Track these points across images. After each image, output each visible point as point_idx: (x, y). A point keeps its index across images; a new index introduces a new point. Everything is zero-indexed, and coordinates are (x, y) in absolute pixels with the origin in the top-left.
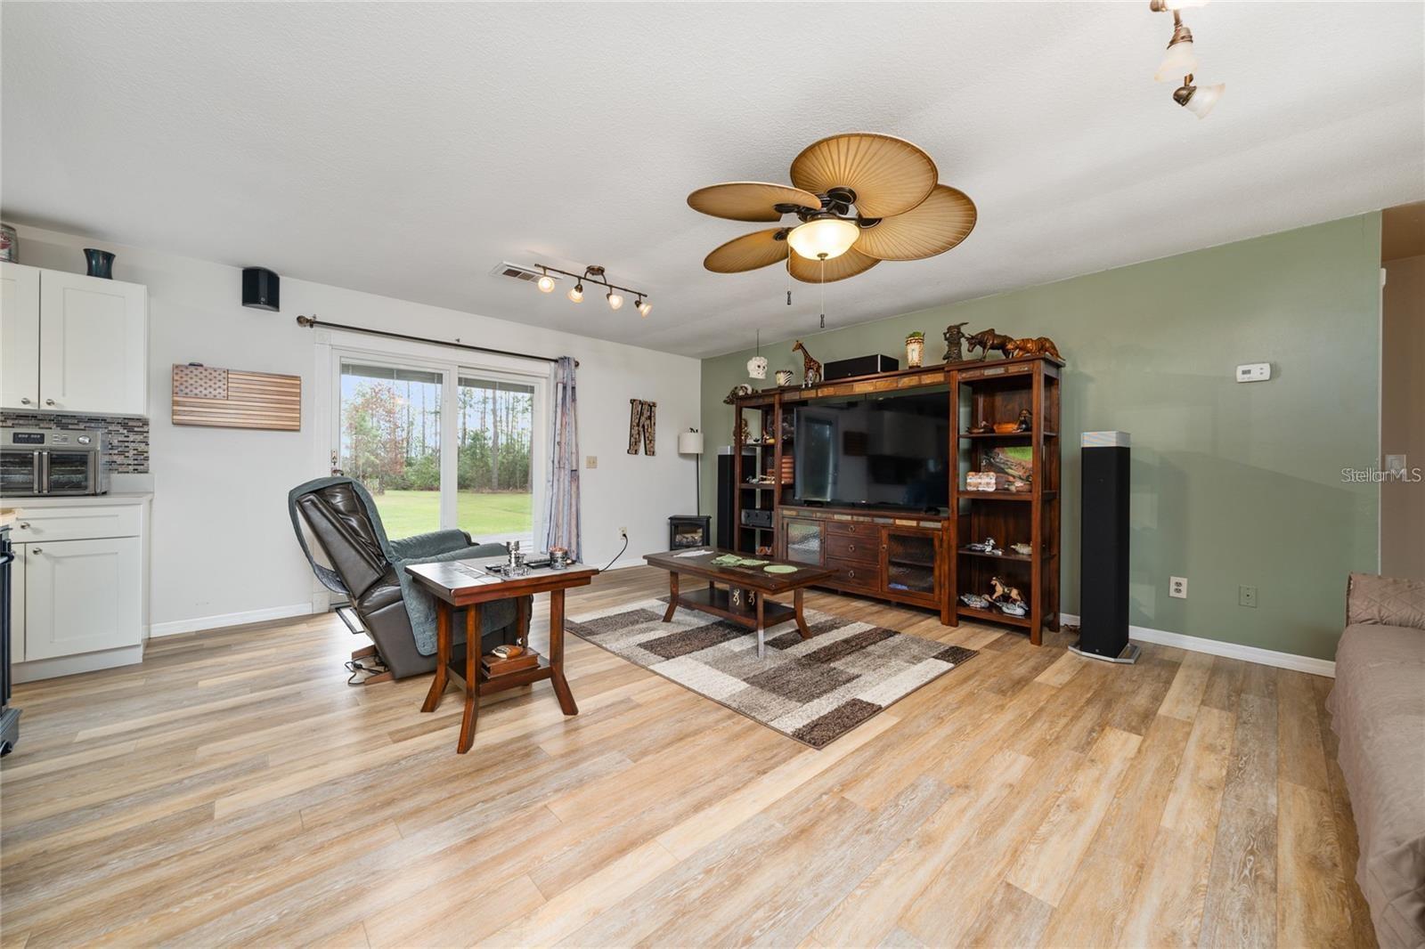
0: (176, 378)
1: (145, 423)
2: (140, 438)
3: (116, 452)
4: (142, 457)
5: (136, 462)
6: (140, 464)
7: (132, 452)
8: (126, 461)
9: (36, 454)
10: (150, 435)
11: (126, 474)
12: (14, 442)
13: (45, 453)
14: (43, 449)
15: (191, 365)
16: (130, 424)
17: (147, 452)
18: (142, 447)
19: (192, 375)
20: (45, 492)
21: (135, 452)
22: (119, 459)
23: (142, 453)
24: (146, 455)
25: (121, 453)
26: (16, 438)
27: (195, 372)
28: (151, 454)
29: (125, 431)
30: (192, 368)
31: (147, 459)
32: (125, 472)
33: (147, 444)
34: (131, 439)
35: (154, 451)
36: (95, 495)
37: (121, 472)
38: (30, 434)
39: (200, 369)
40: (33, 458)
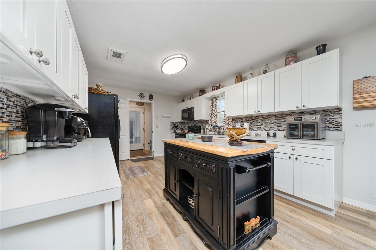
0: (355, 86)
1: (340, 109)
2: (338, 116)
3: (329, 123)
4: (339, 124)
5: (337, 127)
6: (338, 127)
7: (335, 122)
8: (333, 126)
9: (299, 124)
10: (343, 115)
11: (333, 132)
12: (294, 121)
13: (302, 124)
14: (301, 123)
15: (364, 78)
16: (334, 111)
17: (342, 122)
18: (339, 120)
19: (364, 83)
20: (302, 137)
21: (336, 122)
22: (330, 126)
23: (339, 123)
24: (341, 123)
25: (331, 123)
26: (295, 119)
27: (367, 81)
28: (343, 123)
29: (332, 114)
30: (365, 80)
31: (341, 125)
32: (332, 131)
33: (342, 119)
34: (335, 117)
35: (344, 122)
36: (318, 139)
37: (331, 131)
38: (298, 118)
39: (369, 79)
40: (298, 126)
